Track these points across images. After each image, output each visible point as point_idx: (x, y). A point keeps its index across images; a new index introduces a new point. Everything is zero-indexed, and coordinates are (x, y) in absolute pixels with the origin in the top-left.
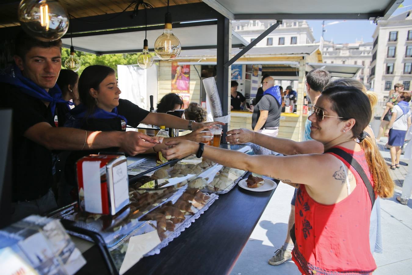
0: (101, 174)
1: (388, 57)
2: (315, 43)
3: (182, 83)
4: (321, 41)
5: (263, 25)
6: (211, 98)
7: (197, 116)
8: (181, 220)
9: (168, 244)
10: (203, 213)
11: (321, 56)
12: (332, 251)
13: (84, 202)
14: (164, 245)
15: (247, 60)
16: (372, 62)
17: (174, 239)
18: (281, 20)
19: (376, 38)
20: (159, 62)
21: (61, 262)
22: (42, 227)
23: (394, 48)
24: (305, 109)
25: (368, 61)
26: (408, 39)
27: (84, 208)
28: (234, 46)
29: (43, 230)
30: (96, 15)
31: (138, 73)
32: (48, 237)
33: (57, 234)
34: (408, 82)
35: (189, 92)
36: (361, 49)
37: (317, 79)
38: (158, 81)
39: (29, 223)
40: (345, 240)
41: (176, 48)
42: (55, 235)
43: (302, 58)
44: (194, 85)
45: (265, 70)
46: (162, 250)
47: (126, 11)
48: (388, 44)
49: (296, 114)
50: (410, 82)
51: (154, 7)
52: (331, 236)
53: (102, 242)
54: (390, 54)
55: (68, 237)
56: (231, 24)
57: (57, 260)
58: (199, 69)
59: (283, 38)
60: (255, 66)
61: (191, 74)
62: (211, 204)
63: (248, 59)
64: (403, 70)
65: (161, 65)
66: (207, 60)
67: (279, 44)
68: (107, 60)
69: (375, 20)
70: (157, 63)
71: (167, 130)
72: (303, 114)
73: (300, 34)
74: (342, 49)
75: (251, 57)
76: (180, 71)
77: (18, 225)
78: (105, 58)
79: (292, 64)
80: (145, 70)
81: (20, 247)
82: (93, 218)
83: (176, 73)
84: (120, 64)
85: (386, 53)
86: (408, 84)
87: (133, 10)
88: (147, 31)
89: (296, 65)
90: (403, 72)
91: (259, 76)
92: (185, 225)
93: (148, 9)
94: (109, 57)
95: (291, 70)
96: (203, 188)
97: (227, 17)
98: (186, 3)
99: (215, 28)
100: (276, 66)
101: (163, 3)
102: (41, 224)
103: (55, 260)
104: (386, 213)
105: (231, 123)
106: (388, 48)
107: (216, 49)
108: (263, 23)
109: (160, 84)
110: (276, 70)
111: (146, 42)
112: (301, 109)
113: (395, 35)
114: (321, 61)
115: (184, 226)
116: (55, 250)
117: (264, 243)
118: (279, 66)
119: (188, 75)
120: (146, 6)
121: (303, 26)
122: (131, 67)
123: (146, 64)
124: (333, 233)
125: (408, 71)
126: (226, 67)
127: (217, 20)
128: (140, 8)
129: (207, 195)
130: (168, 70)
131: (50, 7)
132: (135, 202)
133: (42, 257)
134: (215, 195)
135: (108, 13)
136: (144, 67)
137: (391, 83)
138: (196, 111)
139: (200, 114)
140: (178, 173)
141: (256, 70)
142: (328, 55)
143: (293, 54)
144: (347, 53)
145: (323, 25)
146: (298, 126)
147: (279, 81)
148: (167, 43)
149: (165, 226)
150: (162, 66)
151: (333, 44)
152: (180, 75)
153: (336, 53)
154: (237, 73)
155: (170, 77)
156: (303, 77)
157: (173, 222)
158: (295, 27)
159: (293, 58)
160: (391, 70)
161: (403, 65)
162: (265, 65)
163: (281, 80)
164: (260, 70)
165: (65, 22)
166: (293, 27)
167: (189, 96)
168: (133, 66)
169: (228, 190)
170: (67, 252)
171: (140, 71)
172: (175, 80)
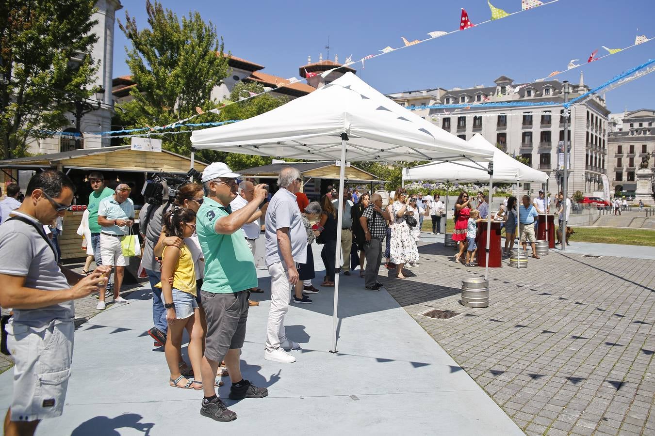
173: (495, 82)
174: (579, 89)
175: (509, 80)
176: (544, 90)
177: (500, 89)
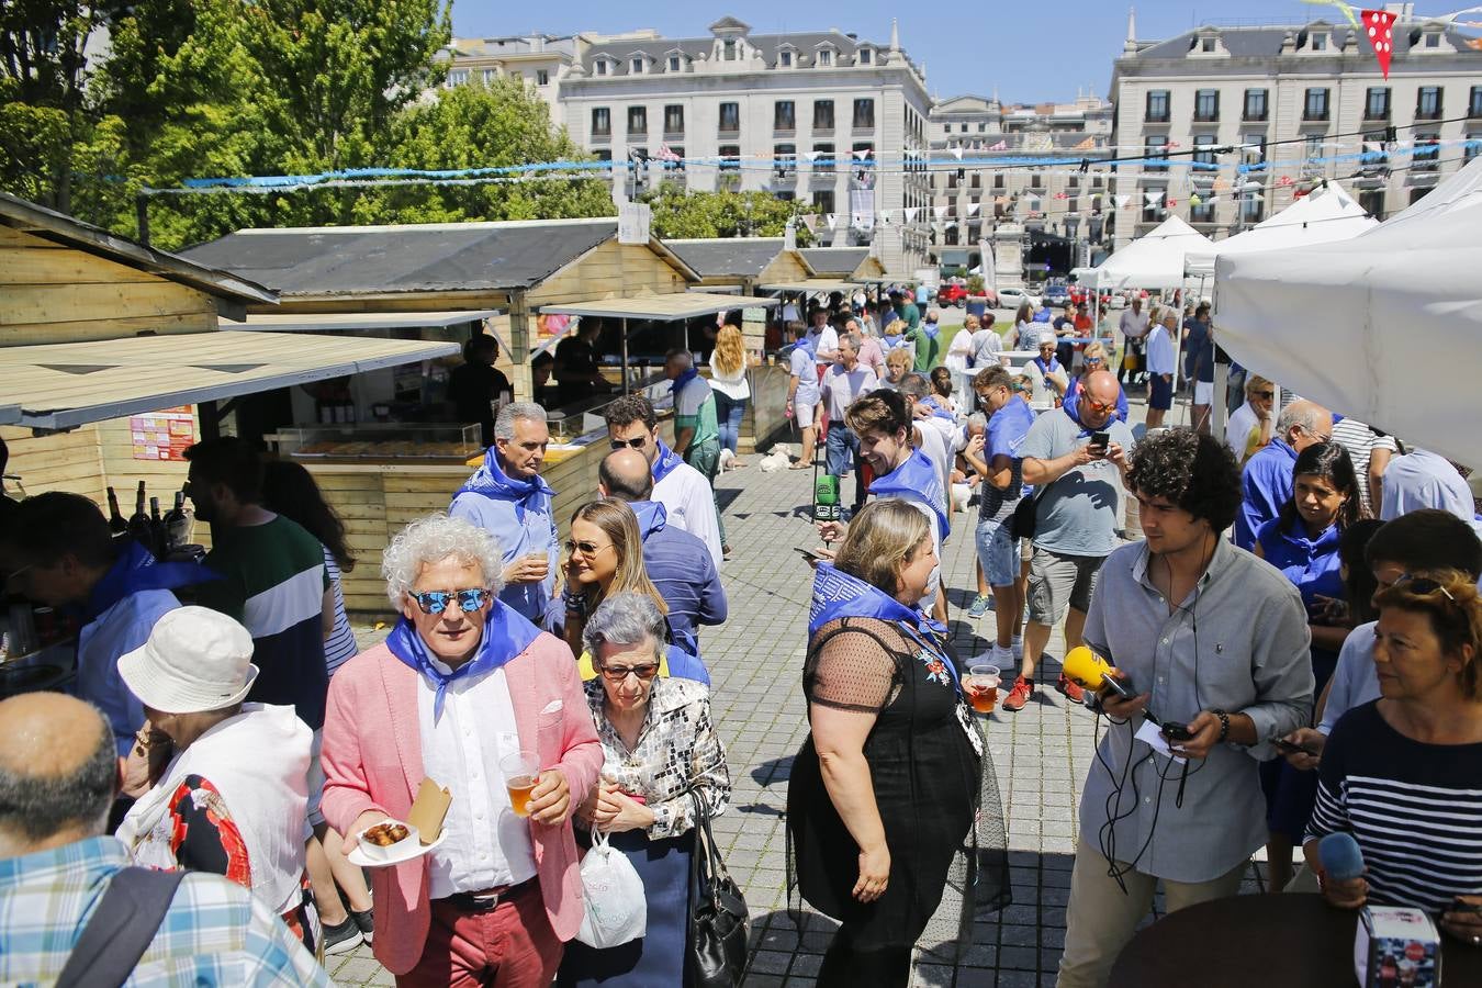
23: (1162, 142)
26: (1197, 115)
36: (1091, 127)
48: (1146, 129)
59: (830, 104)
73: (884, 90)
74: (1030, 129)
106: (1147, 140)
108: (759, 52)
113: (1162, 104)
144: (1044, 143)
151: (1001, 107)
153: (1009, 142)
158: (866, 67)
166: (859, 66)
173: (711, 29)
174: (891, 55)
175: (742, 26)
176: (818, 54)
177: (722, 45)
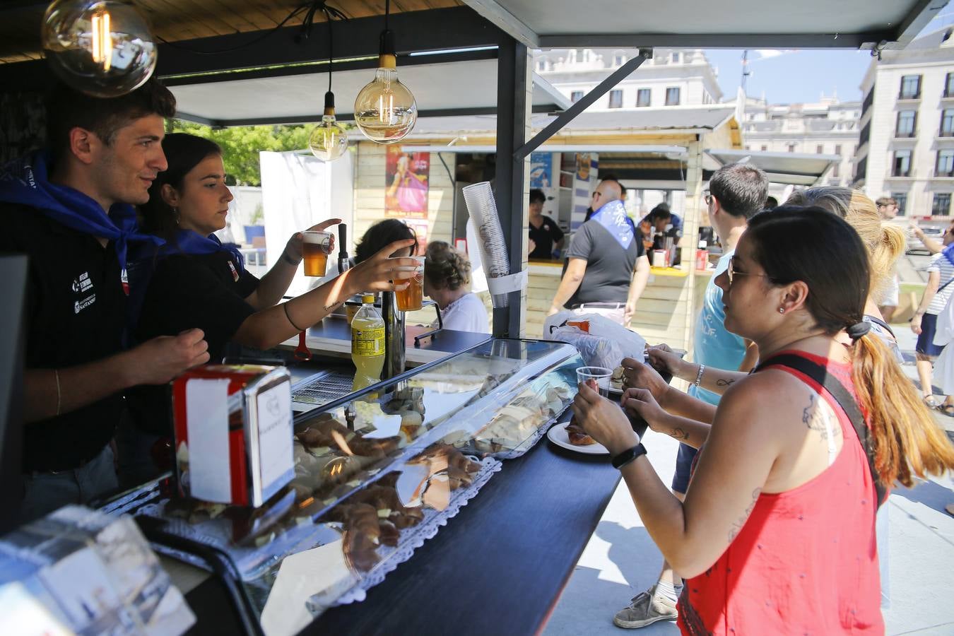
0: (230, 410)
1: (897, 136)
2: (724, 103)
3: (410, 195)
4: (739, 98)
5: (600, 61)
6: (483, 232)
7: (448, 272)
8: (413, 520)
9: (383, 578)
10: (465, 503)
11: (739, 134)
12: (769, 603)
13: (188, 475)
14: (375, 580)
15: (564, 142)
16: (858, 148)
17: (399, 565)
18: (650, 49)
19: (868, 91)
20: (356, 145)
21: (139, 620)
22: (93, 534)
23: (912, 114)
24: (700, 259)
25: (849, 146)
26: (946, 93)
27: (187, 488)
28: (537, 109)
29: (96, 541)
30: (215, 35)
31: (309, 171)
32: (107, 560)
33: (129, 552)
34: (945, 194)
35: (426, 216)
36: (834, 116)
37: (740, 188)
38: (354, 189)
39: (62, 525)
40: (804, 575)
41: (405, 114)
42: (123, 555)
43: (694, 138)
44: (439, 198)
45: (605, 167)
46: (370, 592)
47: (285, 25)
48: (898, 105)
49: (679, 269)
50: (950, 195)
51: (349, 18)
52: (772, 566)
53: (232, 571)
54: (902, 129)
55: (153, 558)
56: (531, 56)
57: (129, 615)
58: (451, 162)
59: (648, 91)
60: (583, 157)
61: (431, 173)
62: (484, 483)
63: (566, 140)
64: (933, 167)
65: (361, 153)
66: (471, 141)
67: (638, 105)
68: (235, 141)
69: (874, 49)
70: (353, 149)
71: (379, 306)
72: (697, 269)
73: (688, 82)
74: (788, 118)
75: (574, 134)
76: (406, 167)
77: (37, 528)
78: (230, 134)
79: (671, 152)
80: (329, 164)
81: (43, 581)
82: (205, 514)
83: (396, 171)
84: (264, 149)
85: (894, 128)
86: (945, 200)
87: (301, 23)
88: (334, 74)
89: (680, 154)
90: (933, 171)
91: (590, 179)
92: (424, 531)
93: (338, 21)
94: (240, 133)
95: (667, 166)
96: (465, 445)
97: (521, 41)
98: (424, 8)
99: (492, 66)
100: (631, 156)
101: (372, 9)
102: (91, 528)
103: (123, 615)
104: (896, 508)
105: (530, 289)
106: (899, 114)
107: (496, 116)
108: (601, 56)
109: (358, 197)
110: (632, 166)
111: (329, 99)
112: (690, 258)
113: (915, 84)
114: (739, 144)
115: (421, 535)
116: (124, 589)
117: (601, 576)
118: (639, 156)
119: (424, 177)
120: (331, 16)
121: (696, 63)
122: (291, 156)
123: (329, 150)
124: (778, 558)
125: (945, 169)
126: (518, 157)
127: (497, 47)
128: (318, 19)
129: (475, 462)
130: (378, 163)
131: (113, 19)
132: (303, 475)
133: (94, 606)
134: (493, 462)
135: (243, 30)
136: (325, 156)
137: (905, 198)
138: (445, 261)
139: (456, 268)
140: (404, 407)
141: (585, 165)
142: (753, 131)
143: (672, 128)
144: (798, 127)
145: (745, 59)
146: (685, 299)
147: (638, 191)
148: (384, 101)
149: (375, 534)
150: (366, 155)
151: (766, 103)
152: (406, 177)
153: (773, 127)
154: (540, 172)
155: (383, 180)
156: (696, 183)
157: (395, 524)
158: (676, 65)
159: (674, 137)
160: (904, 167)
161: (934, 154)
162: (605, 153)
163: (642, 189)
164: (594, 164)
165: (148, 54)
166: (670, 64)
167: (426, 226)
168: (295, 155)
169: (523, 449)
170: (151, 594)
171: (313, 166)
172: (393, 188)
